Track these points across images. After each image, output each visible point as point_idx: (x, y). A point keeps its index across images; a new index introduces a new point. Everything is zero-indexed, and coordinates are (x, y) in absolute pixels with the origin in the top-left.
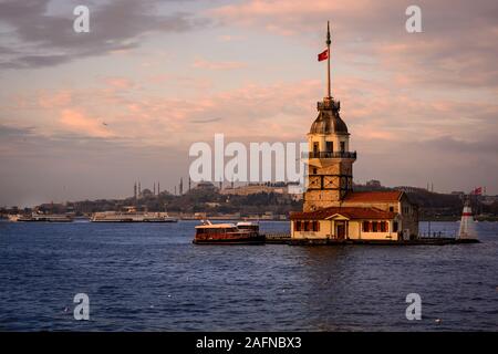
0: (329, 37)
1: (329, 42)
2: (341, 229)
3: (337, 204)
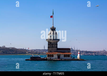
0: (53, 13)
1: (53, 14)
2: (59, 57)
3: (56, 51)
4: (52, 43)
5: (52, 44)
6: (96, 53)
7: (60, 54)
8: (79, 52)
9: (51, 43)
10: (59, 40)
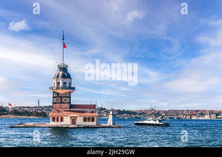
2: (74, 121)
3: (68, 109)
4: (60, 95)
5: (61, 97)
6: (136, 113)
7: (76, 116)
8: (111, 113)
9: (58, 94)
10: (74, 89)
